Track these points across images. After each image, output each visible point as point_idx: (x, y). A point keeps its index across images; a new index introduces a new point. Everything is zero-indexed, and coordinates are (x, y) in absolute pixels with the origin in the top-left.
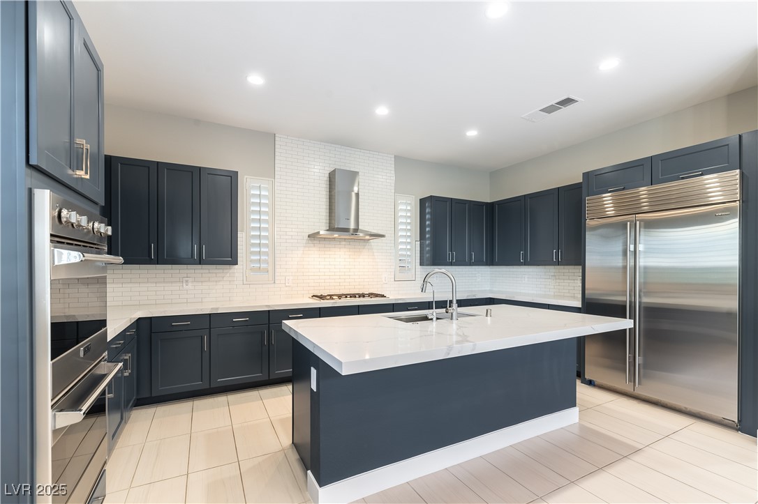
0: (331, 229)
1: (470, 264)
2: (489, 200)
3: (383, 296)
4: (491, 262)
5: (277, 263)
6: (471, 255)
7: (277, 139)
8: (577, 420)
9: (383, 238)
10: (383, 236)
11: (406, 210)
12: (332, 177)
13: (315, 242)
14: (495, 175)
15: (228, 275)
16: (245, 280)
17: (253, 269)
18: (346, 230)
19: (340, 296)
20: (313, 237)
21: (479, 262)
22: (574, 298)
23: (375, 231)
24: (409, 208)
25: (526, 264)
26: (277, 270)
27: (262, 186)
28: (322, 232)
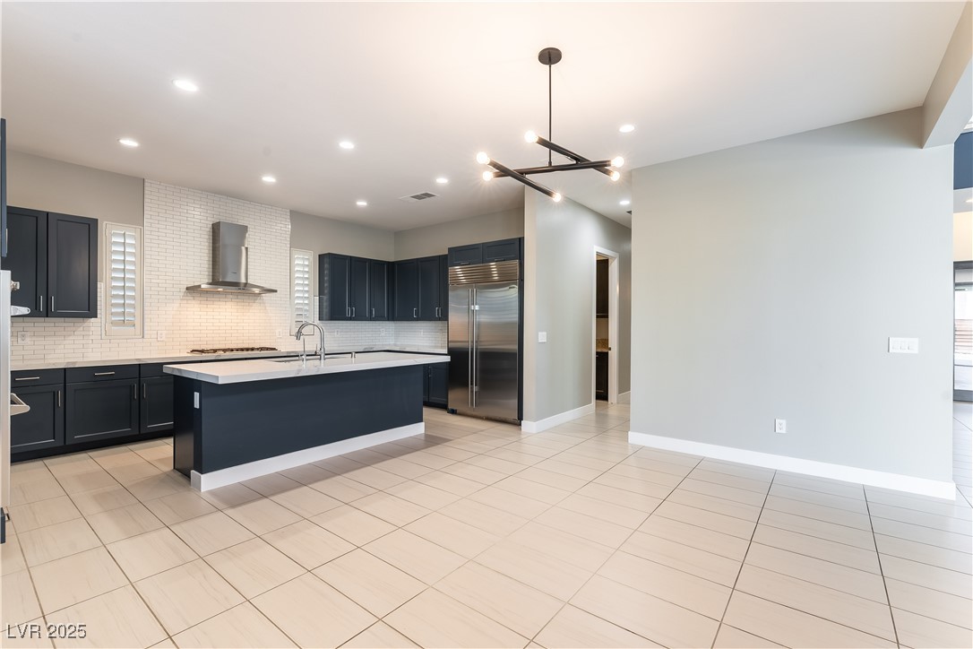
0: (215, 282)
1: (371, 319)
2: (392, 259)
3: (274, 349)
4: (392, 317)
5: (145, 316)
6: (371, 311)
7: (146, 184)
8: (423, 432)
9: (275, 293)
10: (276, 291)
11: (304, 266)
12: (216, 229)
13: (194, 295)
14: (399, 234)
15: (81, 328)
16: (103, 334)
17: (113, 323)
18: (236, 284)
19: (225, 350)
20: (194, 290)
21: (379, 318)
22: (442, 347)
23: (268, 286)
24: (307, 263)
25: (417, 319)
26: (145, 324)
27: (127, 233)
28: (203, 286)
